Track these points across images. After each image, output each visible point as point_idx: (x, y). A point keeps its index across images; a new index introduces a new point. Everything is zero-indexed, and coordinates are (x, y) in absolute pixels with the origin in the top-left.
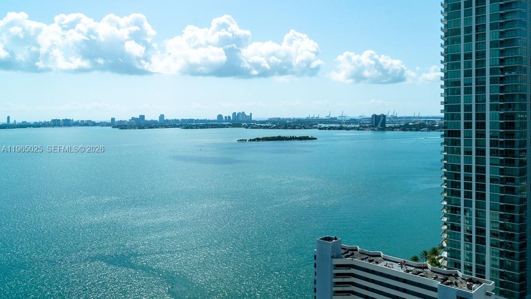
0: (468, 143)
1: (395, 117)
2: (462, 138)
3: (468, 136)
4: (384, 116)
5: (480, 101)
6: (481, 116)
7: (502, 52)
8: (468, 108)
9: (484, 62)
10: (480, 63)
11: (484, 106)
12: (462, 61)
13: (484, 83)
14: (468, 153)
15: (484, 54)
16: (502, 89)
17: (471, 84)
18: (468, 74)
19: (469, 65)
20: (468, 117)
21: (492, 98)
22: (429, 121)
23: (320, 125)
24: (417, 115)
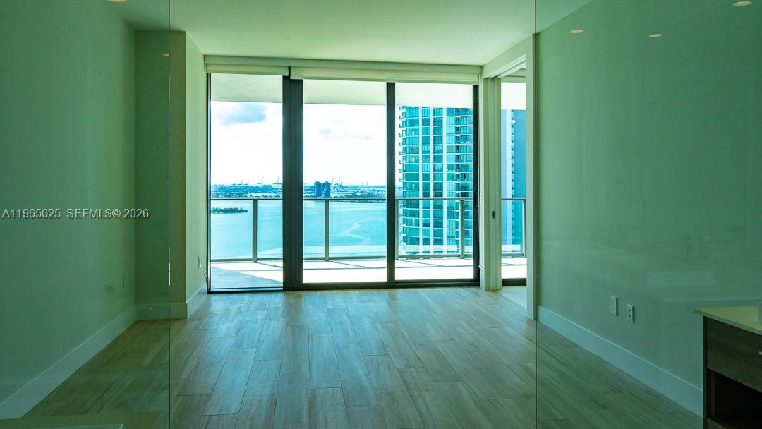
0: (426, 215)
1: (341, 186)
2: (421, 209)
3: (426, 207)
4: (329, 184)
5: (438, 171)
6: (439, 187)
7: (458, 121)
8: (426, 177)
9: (440, 129)
10: (438, 130)
11: (441, 176)
12: (420, 127)
13: (442, 151)
14: (427, 225)
15: (441, 121)
16: (458, 158)
17: (429, 152)
18: (426, 141)
19: (426, 131)
20: (426, 187)
21: (449, 167)
22: (378, 191)
23: (250, 194)
24: (365, 184)
